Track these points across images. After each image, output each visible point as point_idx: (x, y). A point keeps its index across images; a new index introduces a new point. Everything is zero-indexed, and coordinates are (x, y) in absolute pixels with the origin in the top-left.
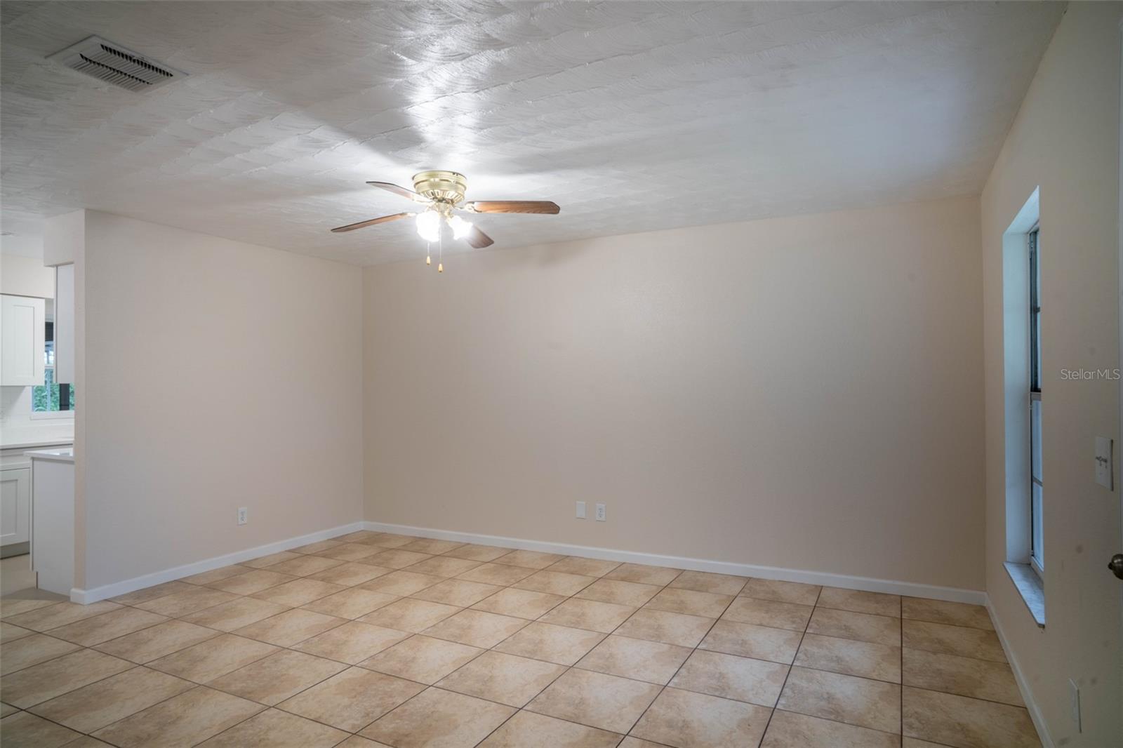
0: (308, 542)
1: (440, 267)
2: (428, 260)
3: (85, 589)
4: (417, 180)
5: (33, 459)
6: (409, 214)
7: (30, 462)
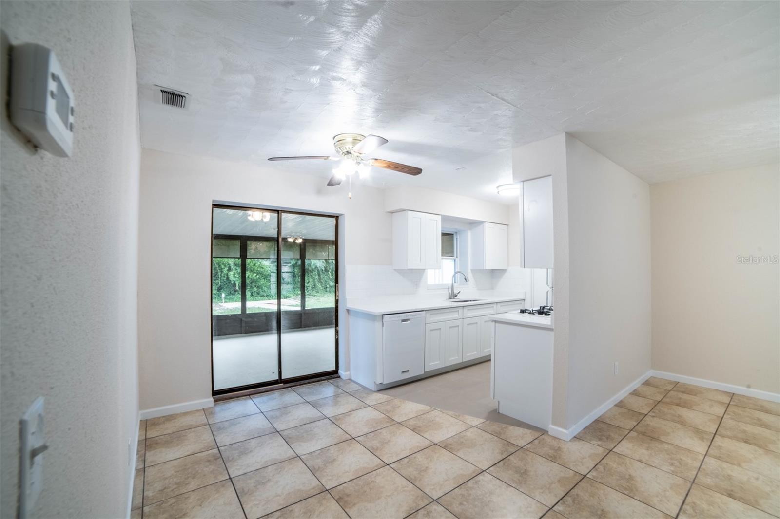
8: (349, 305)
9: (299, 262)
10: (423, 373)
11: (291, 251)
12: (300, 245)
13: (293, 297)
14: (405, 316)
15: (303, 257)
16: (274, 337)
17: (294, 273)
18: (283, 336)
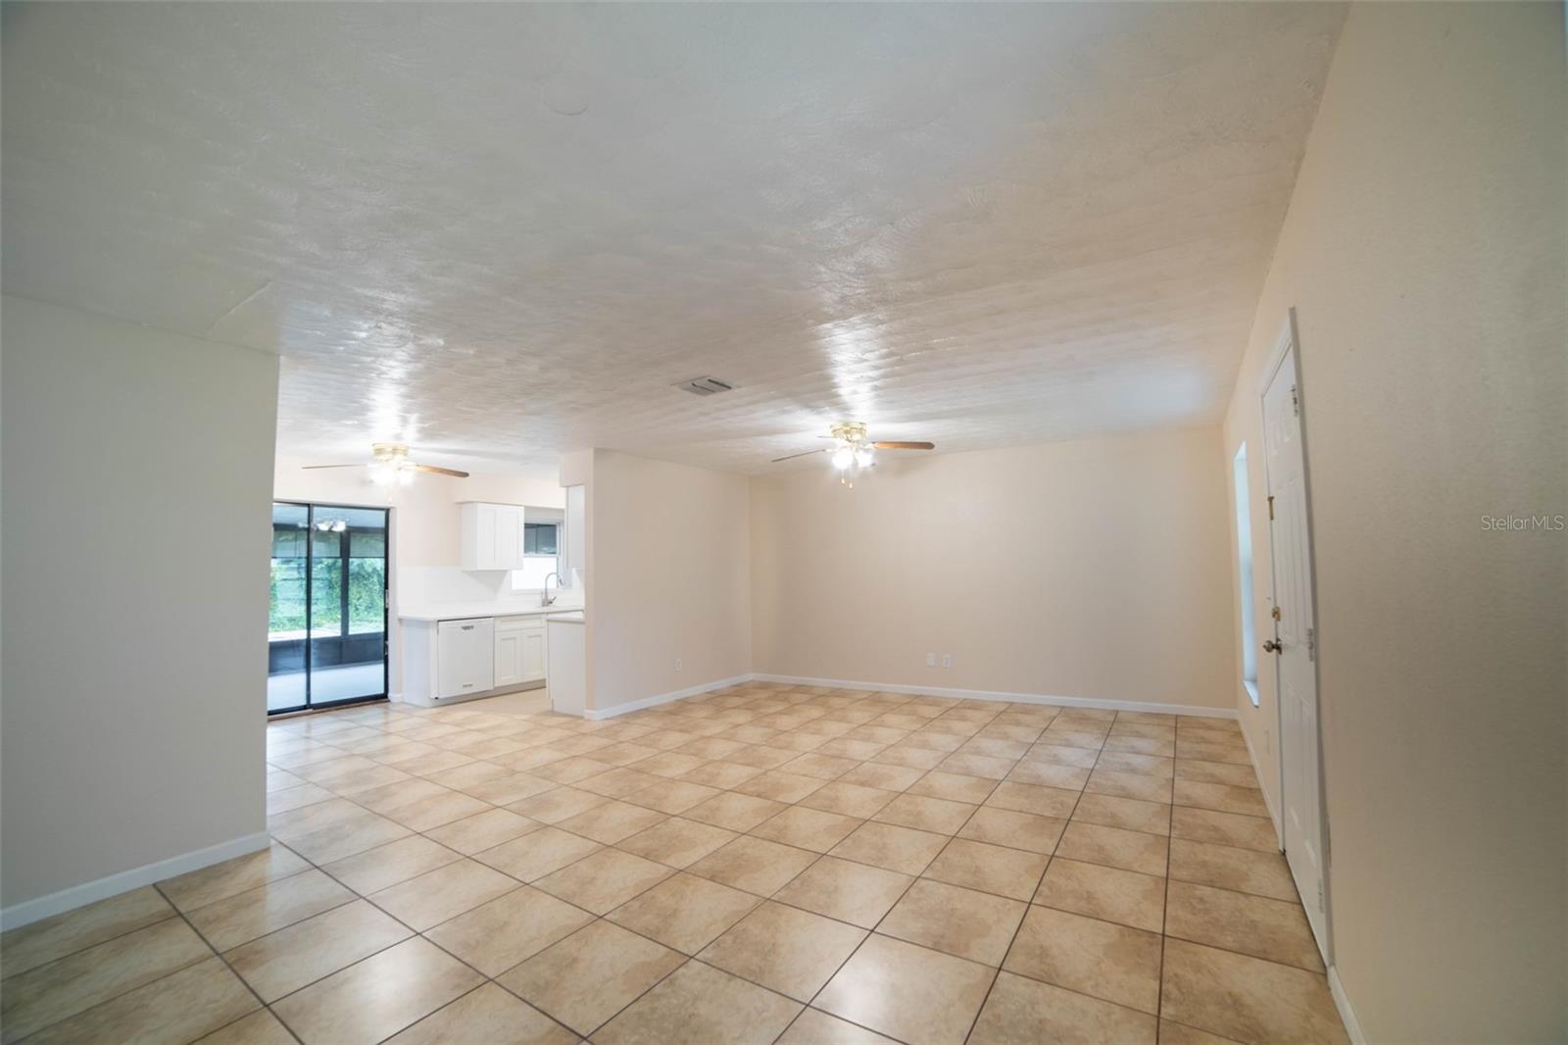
0: (717, 688)
1: (851, 486)
2: (843, 481)
3: (594, 709)
4: (834, 428)
5: (548, 621)
6: (829, 450)
7: (545, 624)
8: (402, 613)
9: (340, 562)
10: (492, 688)
11: (324, 541)
12: (341, 534)
13: (327, 625)
14: (467, 623)
15: (345, 554)
16: (302, 677)
17: (330, 581)
18: (313, 675)
